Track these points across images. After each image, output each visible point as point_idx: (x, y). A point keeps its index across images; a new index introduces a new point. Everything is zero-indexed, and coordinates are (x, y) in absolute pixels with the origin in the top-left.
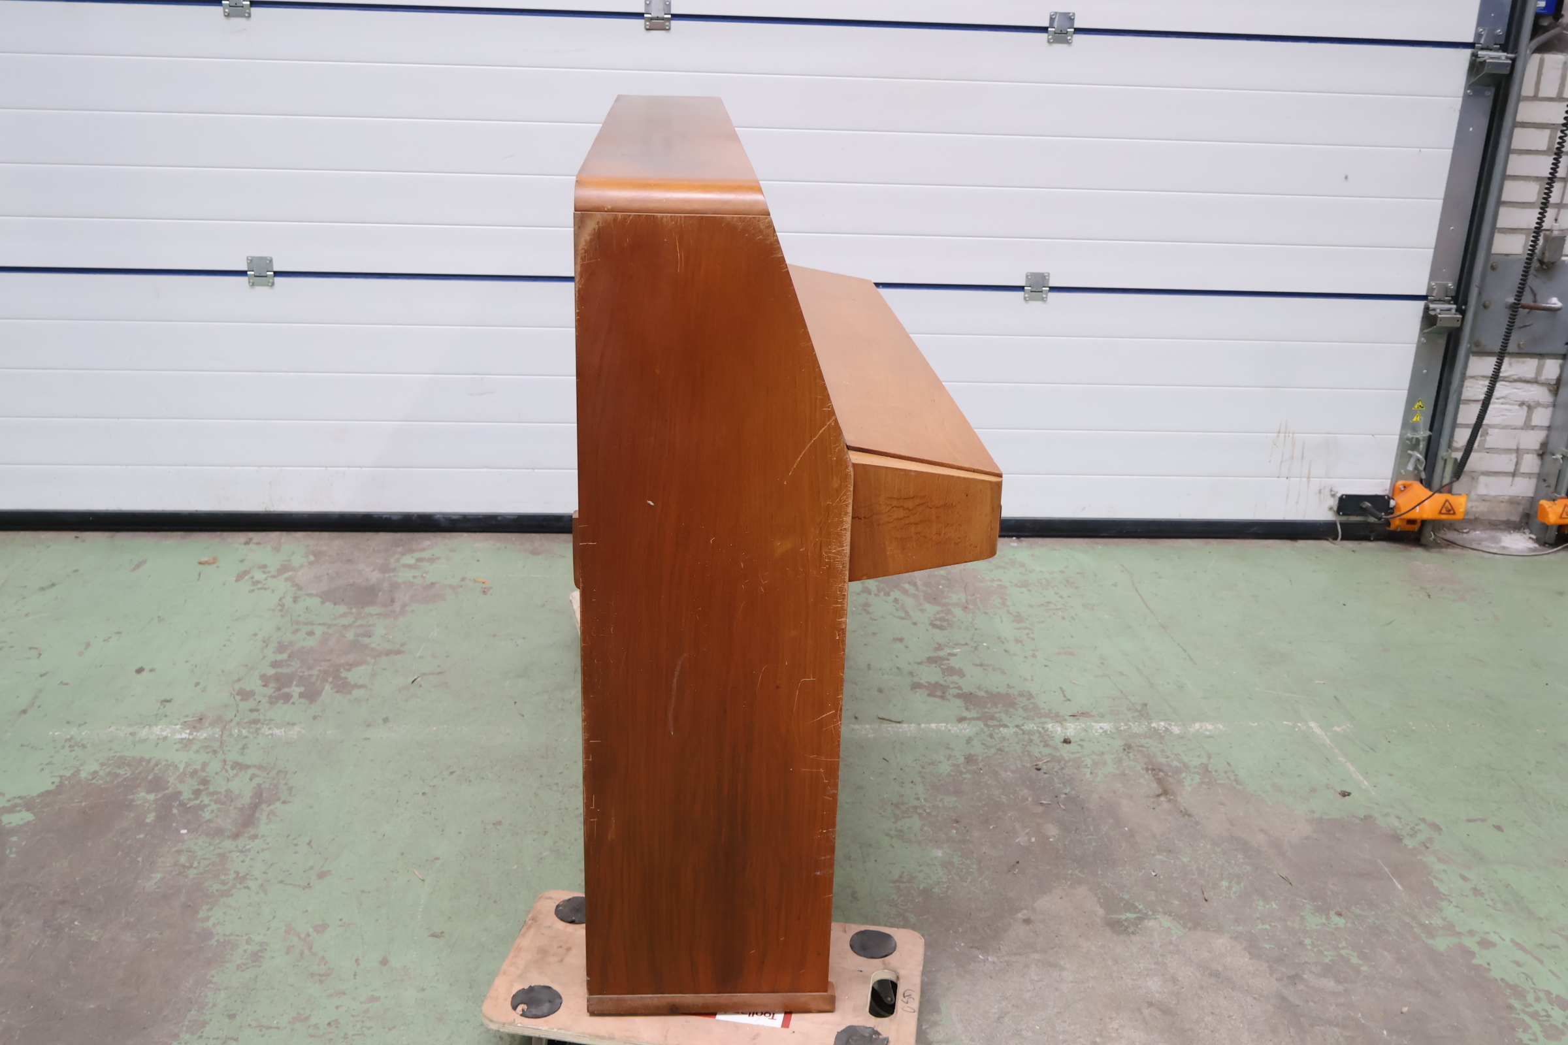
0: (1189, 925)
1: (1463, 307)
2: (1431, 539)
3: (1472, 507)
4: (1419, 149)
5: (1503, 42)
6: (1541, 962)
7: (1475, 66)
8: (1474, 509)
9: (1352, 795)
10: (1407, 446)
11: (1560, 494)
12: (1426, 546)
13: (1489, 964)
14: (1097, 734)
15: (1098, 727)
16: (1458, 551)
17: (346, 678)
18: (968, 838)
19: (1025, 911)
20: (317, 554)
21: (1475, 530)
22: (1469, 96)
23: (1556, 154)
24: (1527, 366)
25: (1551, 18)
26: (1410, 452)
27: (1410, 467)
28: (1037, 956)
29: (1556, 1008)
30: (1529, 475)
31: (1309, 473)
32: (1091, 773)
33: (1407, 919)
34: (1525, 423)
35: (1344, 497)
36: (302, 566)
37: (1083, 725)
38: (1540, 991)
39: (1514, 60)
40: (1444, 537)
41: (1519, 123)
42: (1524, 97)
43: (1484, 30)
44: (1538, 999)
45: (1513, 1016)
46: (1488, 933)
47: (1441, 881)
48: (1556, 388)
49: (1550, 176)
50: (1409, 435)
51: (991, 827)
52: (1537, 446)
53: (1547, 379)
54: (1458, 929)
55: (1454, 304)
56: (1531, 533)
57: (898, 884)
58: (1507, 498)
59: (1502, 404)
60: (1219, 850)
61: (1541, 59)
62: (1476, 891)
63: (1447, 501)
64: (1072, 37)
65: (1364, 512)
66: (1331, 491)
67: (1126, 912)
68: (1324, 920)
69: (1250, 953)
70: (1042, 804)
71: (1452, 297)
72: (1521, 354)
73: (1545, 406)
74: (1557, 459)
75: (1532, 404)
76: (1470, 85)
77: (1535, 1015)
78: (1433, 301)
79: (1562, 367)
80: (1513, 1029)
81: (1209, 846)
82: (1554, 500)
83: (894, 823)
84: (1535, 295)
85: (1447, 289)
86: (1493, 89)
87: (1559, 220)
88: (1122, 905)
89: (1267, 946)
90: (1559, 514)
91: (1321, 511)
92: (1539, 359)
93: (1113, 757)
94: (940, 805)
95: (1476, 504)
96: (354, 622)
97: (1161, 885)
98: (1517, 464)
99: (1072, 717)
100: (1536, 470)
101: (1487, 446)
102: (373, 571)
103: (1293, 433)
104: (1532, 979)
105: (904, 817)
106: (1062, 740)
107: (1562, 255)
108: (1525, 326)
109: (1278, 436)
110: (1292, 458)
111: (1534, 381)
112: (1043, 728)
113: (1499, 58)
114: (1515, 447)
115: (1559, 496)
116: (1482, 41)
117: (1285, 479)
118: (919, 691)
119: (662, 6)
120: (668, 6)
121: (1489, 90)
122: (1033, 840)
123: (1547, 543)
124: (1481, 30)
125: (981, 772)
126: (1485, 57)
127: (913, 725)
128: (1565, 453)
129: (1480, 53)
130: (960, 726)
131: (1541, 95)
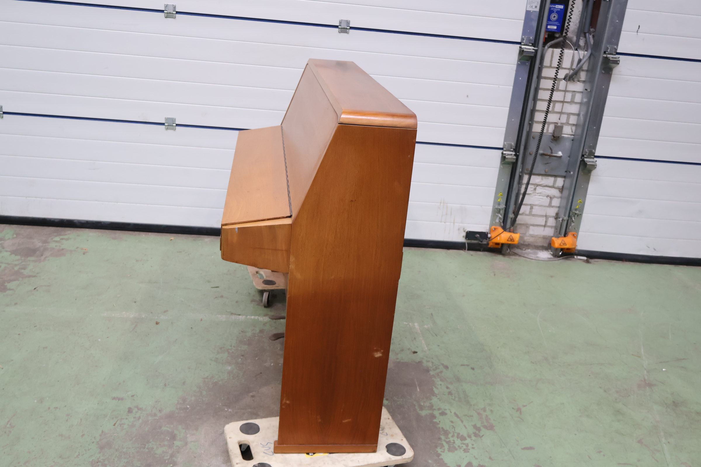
1: (518, 154)
2: (508, 252)
3: (527, 239)
4: (498, 86)
6: (462, 422)
7: (521, 52)
8: (528, 240)
9: (417, 353)
10: (496, 211)
12: (504, 255)
13: (440, 422)
16: (517, 257)
17: (6, 286)
18: (245, 362)
19: (254, 393)
20: (17, 234)
21: (528, 249)
22: (519, 64)
23: (551, 90)
24: (550, 181)
25: (560, 33)
26: (497, 214)
27: (497, 221)
28: (250, 410)
29: (459, 440)
30: (551, 227)
31: (454, 221)
33: (415, 403)
34: (549, 205)
35: (468, 232)
36: (9, 239)
38: (455, 433)
39: (536, 51)
40: (514, 251)
41: (543, 77)
42: (545, 66)
43: (525, 37)
44: (453, 436)
45: (439, 442)
46: (446, 410)
47: (437, 388)
48: (562, 190)
49: (549, 100)
50: (497, 207)
51: (257, 359)
52: (554, 215)
53: (558, 186)
54: (434, 408)
55: (515, 152)
56: (551, 251)
57: (205, 379)
58: (542, 236)
59: (539, 196)
61: (552, 50)
62: (450, 393)
63: (511, 236)
64: (349, 30)
65: (476, 239)
66: (464, 229)
71: (514, 149)
72: (546, 175)
73: (557, 198)
74: (560, 220)
75: (552, 196)
76: (520, 60)
77: (448, 443)
78: (506, 151)
79: (564, 181)
80: (436, 447)
82: (558, 238)
83: (216, 355)
84: (552, 150)
85: (511, 145)
86: (529, 62)
87: (561, 119)
90: (560, 244)
91: (460, 238)
92: (555, 178)
94: (239, 349)
95: (528, 238)
96: (21, 263)
98: (546, 222)
100: (554, 225)
101: (533, 213)
102: (39, 243)
103: (447, 204)
104: (455, 428)
105: (221, 353)
107: (562, 134)
108: (548, 163)
109: (440, 205)
110: (446, 214)
111: (553, 187)
113: (530, 49)
114: (545, 215)
115: (560, 236)
116: (524, 42)
117: (444, 223)
118: (253, 303)
119: (172, 8)
120: (175, 7)
121: (528, 62)
122: (272, 364)
123: (557, 256)
124: (524, 37)
125: (264, 336)
126: (525, 49)
127: (244, 316)
128: (564, 218)
129: (523, 47)
130: (264, 318)
131: (553, 66)
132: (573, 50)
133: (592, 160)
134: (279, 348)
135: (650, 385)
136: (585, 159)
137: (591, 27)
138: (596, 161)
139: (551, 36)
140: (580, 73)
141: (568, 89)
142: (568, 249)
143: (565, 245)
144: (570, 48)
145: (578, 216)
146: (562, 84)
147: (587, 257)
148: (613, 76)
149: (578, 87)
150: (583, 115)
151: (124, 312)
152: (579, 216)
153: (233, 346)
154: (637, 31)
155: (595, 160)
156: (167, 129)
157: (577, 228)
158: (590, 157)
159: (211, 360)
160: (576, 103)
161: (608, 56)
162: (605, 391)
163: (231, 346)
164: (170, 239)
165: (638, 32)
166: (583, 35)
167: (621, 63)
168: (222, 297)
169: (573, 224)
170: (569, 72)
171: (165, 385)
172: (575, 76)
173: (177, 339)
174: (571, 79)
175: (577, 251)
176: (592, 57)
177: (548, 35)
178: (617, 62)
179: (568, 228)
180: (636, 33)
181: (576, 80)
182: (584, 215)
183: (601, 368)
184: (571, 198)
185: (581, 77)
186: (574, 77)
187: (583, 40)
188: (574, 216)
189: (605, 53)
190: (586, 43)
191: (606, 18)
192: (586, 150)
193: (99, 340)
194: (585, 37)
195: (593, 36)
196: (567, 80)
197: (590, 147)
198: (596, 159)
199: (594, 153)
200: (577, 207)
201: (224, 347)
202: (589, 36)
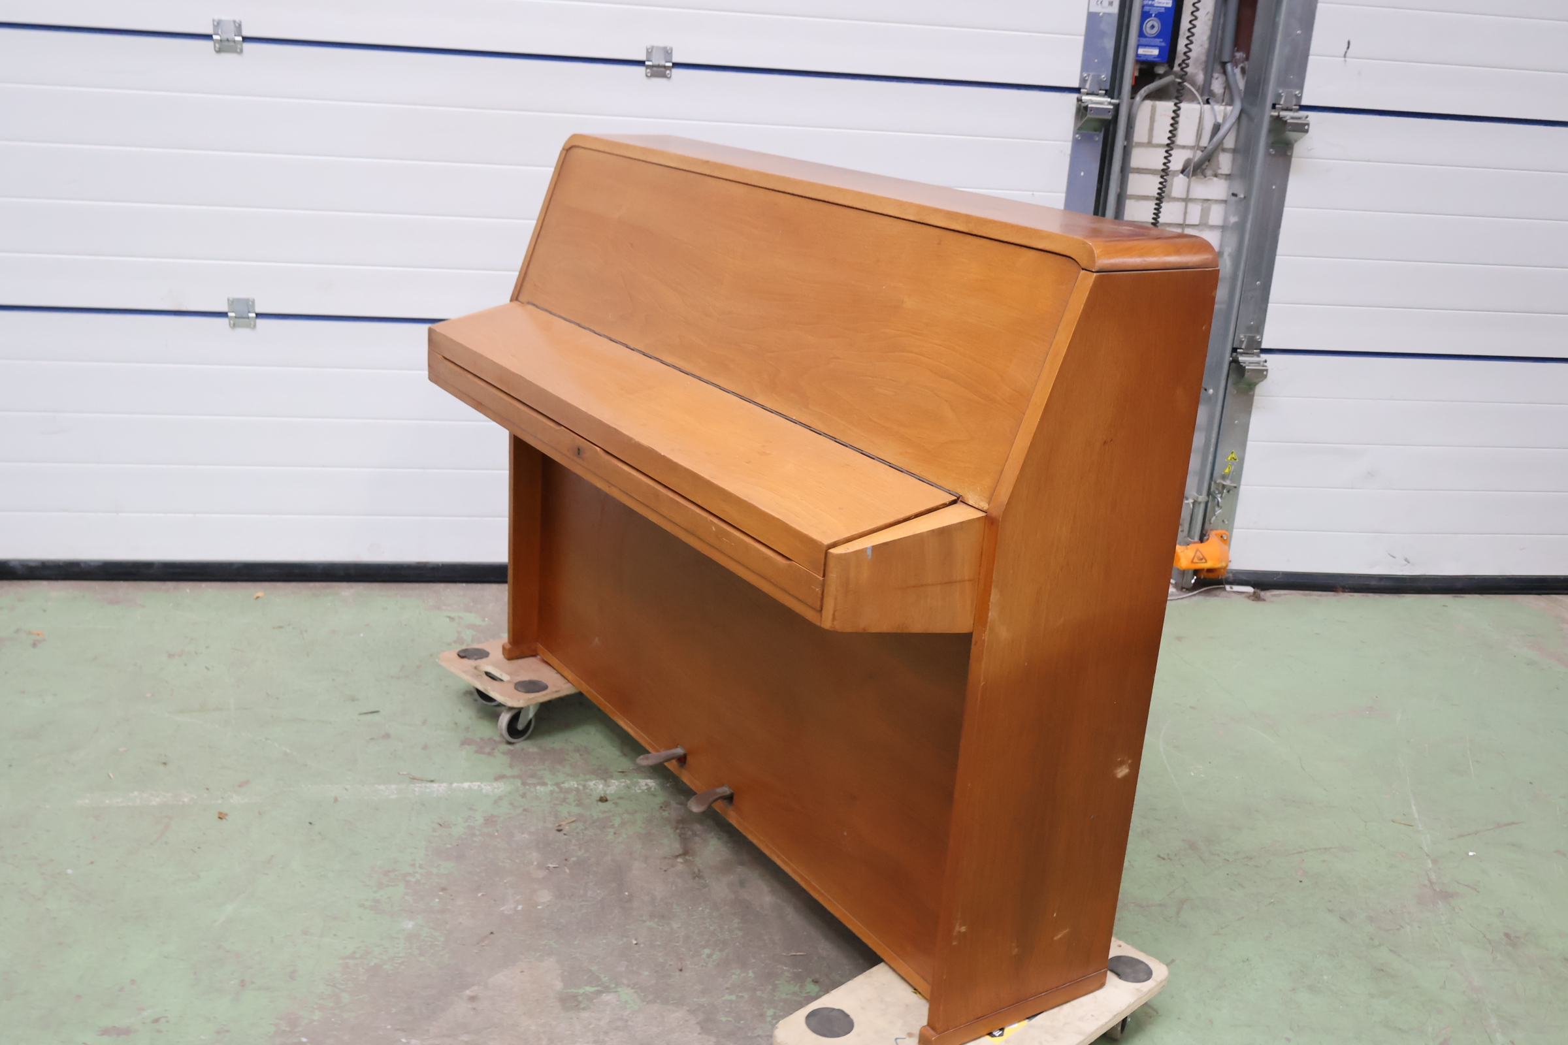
0: (651, 997)
4: (1031, 193)
5: (1108, 88)
7: (1082, 110)
11: (1193, 539)
14: (639, 791)
15: (644, 784)
18: (449, 907)
19: (475, 988)
22: (1078, 140)
23: (1157, 199)
25: (1166, 65)
32: (615, 833)
37: (628, 782)
39: (1117, 107)
41: (1134, 168)
42: (1136, 143)
43: (1088, 75)
49: (1153, 221)
51: (480, 895)
57: (347, 961)
60: (715, 914)
61: (1152, 106)
64: (671, 71)
67: (586, 986)
68: (797, 989)
69: (702, 1028)
70: (548, 868)
74: (1188, 504)
76: (1079, 129)
81: (707, 910)
82: (1188, 545)
83: (375, 892)
86: (1102, 134)
88: (586, 977)
89: (724, 1019)
90: (1191, 560)
93: (645, 815)
94: (435, 871)
97: (637, 954)
99: (621, 773)
105: (388, 886)
106: (598, 799)
112: (584, 786)
113: (1101, 103)
115: (1192, 540)
116: (1087, 86)
118: (466, 746)
119: (232, 28)
120: (239, 28)
121: (1098, 136)
122: (520, 908)
123: (1184, 588)
124: (1085, 75)
125: (496, 834)
126: (1090, 102)
127: (445, 784)
128: (1197, 497)
129: (1085, 98)
130: (495, 784)
131: (1155, 141)
132: (1199, 103)
133: (1255, 359)
134: (535, 863)
135: (1447, 896)
136: (1241, 359)
137: (1236, 48)
138: (1266, 361)
139: (1146, 72)
140: (1218, 157)
141: (1193, 195)
142: (1210, 570)
143: (1204, 561)
144: (1193, 99)
145: (1228, 492)
146: (1178, 185)
147: (1254, 586)
148: (1294, 160)
149: (1214, 189)
150: (1229, 255)
151: (136, 793)
152: (1233, 490)
153: (417, 865)
154: (1343, 53)
155: (1264, 360)
156: (234, 326)
157: (1228, 521)
158: (1249, 352)
159: (362, 906)
160: (1213, 227)
161: (1283, 114)
162: (1343, 919)
163: (413, 865)
164: (255, 597)
165: (1348, 55)
166: (1218, 67)
167: (1312, 129)
168: (387, 736)
169: (1218, 511)
170: (1194, 156)
171: (243, 984)
172: (1207, 163)
173: (272, 856)
174: (1199, 171)
175: (1231, 575)
176: (1244, 118)
177: (1141, 70)
178: (1302, 128)
179: (1207, 520)
180: (1343, 59)
181: (1209, 172)
182: (1243, 489)
183: (1324, 861)
184: (1212, 449)
185: (1220, 166)
186: (1204, 167)
187: (1220, 79)
188: (1221, 493)
189: (1274, 106)
190: (1228, 86)
191: (1274, 25)
192: (1242, 336)
193: (69, 871)
194: (1225, 72)
195: (1243, 71)
196: (1189, 174)
197: (1249, 329)
198: (1264, 357)
199: (1260, 343)
200: (1227, 471)
201: (394, 870)
202: (1233, 71)
